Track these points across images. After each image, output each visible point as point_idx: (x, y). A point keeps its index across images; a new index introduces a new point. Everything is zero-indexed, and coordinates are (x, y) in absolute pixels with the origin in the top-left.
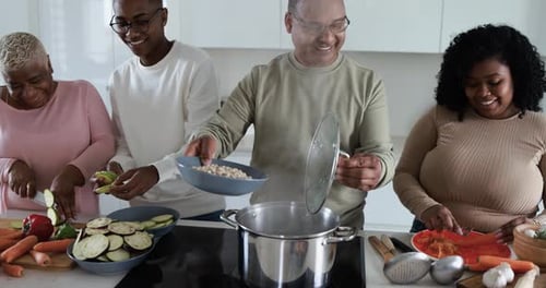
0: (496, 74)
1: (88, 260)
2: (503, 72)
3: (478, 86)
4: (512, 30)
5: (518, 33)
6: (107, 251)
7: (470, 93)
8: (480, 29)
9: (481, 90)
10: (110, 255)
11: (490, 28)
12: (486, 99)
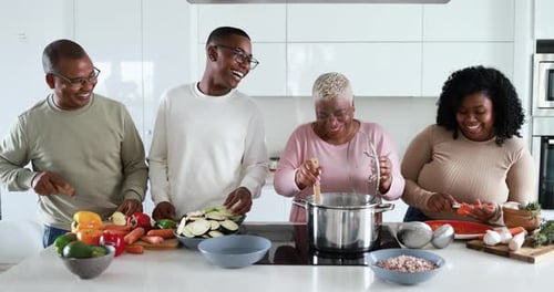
0: (482, 106)
1: (196, 237)
2: (487, 103)
3: (467, 113)
4: (498, 72)
5: (502, 75)
6: (210, 230)
7: (460, 118)
8: (473, 68)
9: (469, 117)
10: (211, 233)
11: (481, 69)
12: (472, 124)
